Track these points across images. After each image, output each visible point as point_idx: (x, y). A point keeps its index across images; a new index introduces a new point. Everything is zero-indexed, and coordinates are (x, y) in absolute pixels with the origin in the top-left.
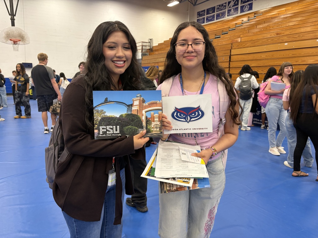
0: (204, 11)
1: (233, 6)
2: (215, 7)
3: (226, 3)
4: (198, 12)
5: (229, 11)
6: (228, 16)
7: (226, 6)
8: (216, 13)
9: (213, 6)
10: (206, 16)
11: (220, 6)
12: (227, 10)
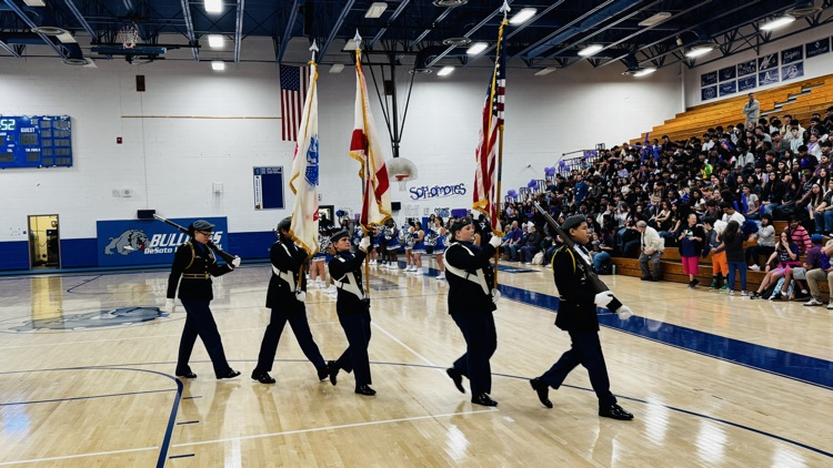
0: (715, 73)
1: (768, 67)
2: (734, 67)
3: (754, 61)
4: (702, 76)
5: (762, 76)
6: (760, 84)
7: (755, 66)
8: (737, 79)
9: (731, 65)
10: (718, 84)
11: (743, 65)
12: (757, 74)
